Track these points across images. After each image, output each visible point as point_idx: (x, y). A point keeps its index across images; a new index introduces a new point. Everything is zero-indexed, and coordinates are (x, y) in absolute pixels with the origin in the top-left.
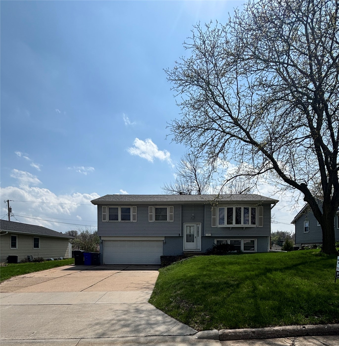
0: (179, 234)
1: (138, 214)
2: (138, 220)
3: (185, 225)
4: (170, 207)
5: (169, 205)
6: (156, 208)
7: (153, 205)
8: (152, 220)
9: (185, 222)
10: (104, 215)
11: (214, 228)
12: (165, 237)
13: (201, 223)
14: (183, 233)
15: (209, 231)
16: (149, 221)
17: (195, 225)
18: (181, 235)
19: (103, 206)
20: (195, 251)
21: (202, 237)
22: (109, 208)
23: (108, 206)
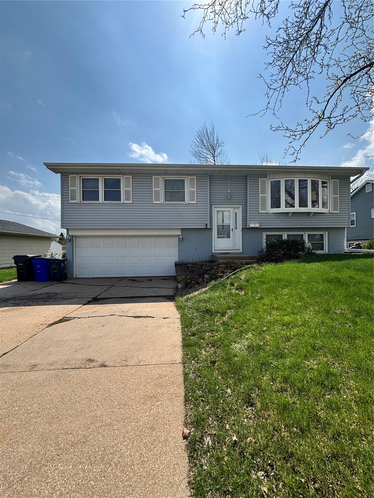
0: (206, 225)
1: (133, 190)
2: (134, 200)
3: (215, 208)
4: (189, 177)
5: (188, 175)
6: (165, 180)
7: (160, 174)
8: (158, 200)
9: (215, 205)
10: (74, 192)
11: (264, 215)
12: (182, 229)
13: (241, 206)
14: (211, 222)
15: (255, 219)
16: (155, 202)
17: (231, 210)
18: (208, 227)
19: (70, 176)
20: (232, 253)
21: (242, 228)
22: (83, 179)
23: (79, 175)
